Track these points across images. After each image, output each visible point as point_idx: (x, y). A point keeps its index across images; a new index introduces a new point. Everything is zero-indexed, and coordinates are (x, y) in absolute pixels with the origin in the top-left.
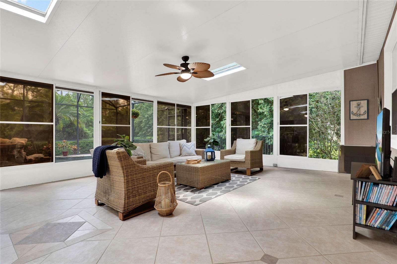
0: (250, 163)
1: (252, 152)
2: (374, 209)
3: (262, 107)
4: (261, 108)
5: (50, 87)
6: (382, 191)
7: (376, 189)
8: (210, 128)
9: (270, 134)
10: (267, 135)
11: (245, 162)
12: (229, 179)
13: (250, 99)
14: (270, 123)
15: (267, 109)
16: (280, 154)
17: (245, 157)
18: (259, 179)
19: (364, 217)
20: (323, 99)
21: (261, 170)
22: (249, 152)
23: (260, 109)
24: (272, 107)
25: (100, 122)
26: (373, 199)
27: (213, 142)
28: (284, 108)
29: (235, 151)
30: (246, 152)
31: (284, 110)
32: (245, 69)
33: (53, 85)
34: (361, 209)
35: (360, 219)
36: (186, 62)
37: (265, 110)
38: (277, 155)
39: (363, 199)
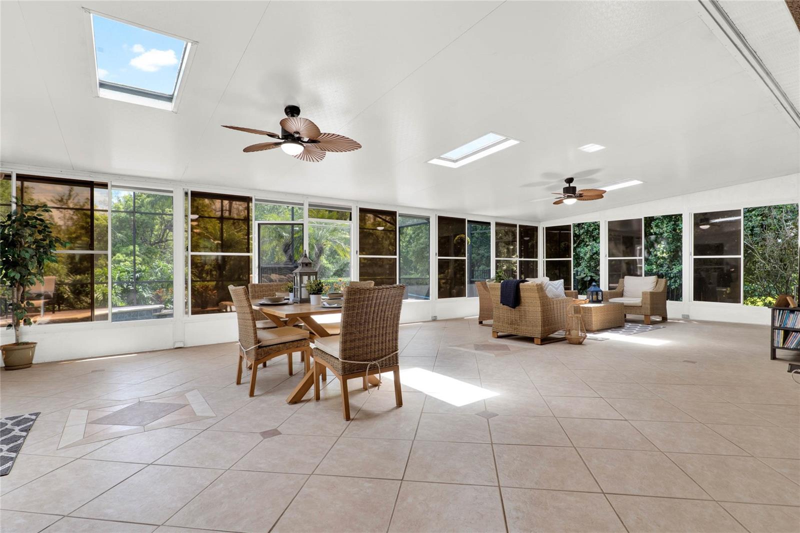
0: (649, 308)
1: (652, 294)
2: (791, 333)
3: (659, 224)
4: (657, 226)
5: (393, 214)
6: (797, 317)
7: (792, 315)
8: (570, 261)
9: (674, 270)
10: (667, 271)
11: (641, 306)
12: (622, 325)
13: (642, 216)
14: (673, 252)
15: (668, 228)
16: (694, 300)
17: (642, 300)
18: (664, 327)
19: (782, 340)
20: (774, 213)
21: (665, 319)
22: (649, 293)
23: (655, 229)
24: (677, 223)
25: (436, 255)
26: (789, 325)
27: (589, 281)
28: (701, 225)
29: (623, 293)
30: (644, 294)
31: (701, 229)
32: (642, 182)
33: (396, 212)
34: (778, 334)
35: (778, 342)
36: (569, 185)
37: (665, 229)
38: (689, 301)
39: (780, 325)
